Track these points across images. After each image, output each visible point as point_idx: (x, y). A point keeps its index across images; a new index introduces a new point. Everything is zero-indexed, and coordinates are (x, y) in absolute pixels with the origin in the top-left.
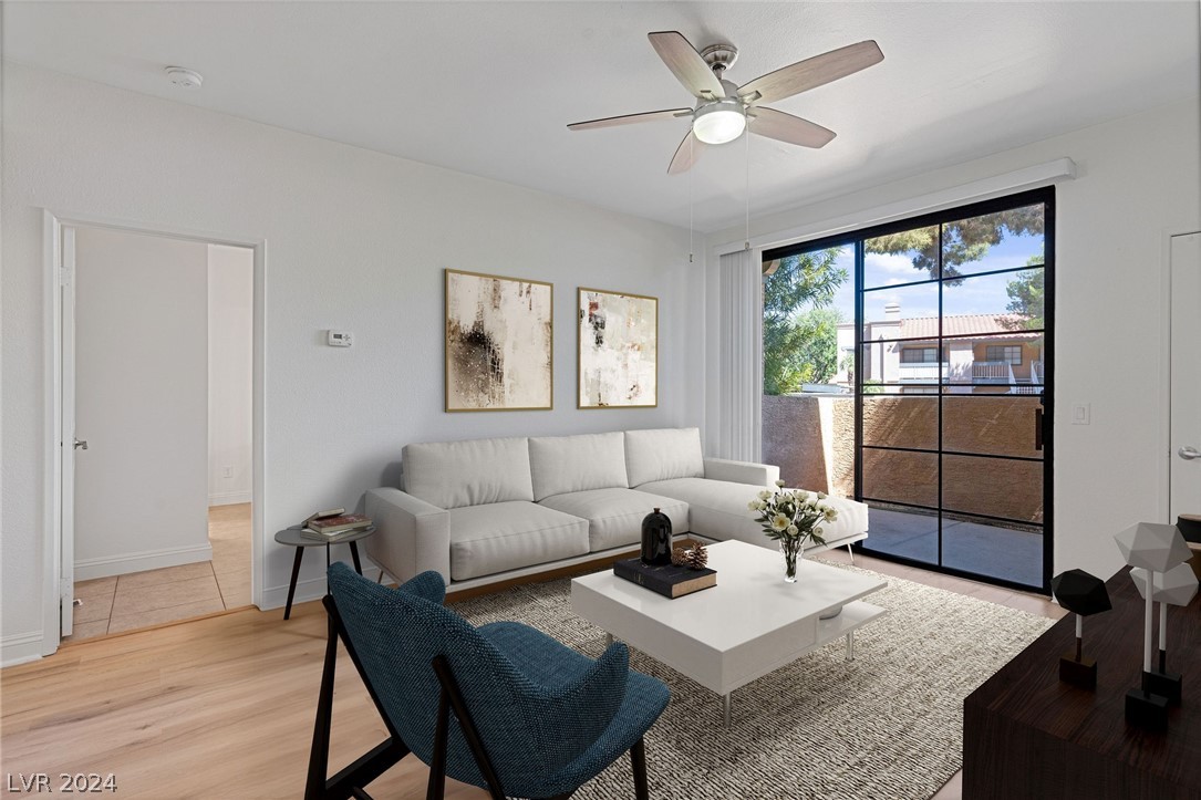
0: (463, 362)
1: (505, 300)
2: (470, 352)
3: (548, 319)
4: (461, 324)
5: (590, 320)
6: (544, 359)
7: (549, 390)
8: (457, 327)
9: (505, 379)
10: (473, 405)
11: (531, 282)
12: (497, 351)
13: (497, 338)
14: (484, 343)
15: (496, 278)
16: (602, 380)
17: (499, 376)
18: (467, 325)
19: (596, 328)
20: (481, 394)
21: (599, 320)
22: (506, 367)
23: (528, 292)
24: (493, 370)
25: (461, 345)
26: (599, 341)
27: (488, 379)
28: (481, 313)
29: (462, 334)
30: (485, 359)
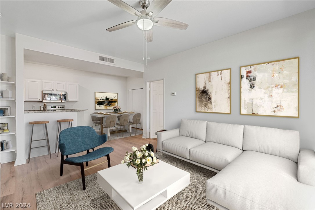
0: (200, 98)
1: (213, 78)
2: (202, 95)
3: (229, 81)
4: (200, 88)
5: (247, 78)
6: (227, 95)
7: (229, 107)
8: (199, 89)
9: (213, 103)
10: (203, 111)
11: (221, 70)
12: (210, 94)
13: (210, 91)
14: (206, 93)
15: (209, 72)
16: (254, 103)
17: (211, 102)
18: (201, 88)
19: (250, 81)
20: (205, 108)
21: (252, 78)
22: (213, 99)
23: (221, 74)
24: (209, 100)
25: (200, 94)
26: (252, 86)
27: (207, 103)
28: (205, 84)
29: (200, 91)
30: (206, 97)
